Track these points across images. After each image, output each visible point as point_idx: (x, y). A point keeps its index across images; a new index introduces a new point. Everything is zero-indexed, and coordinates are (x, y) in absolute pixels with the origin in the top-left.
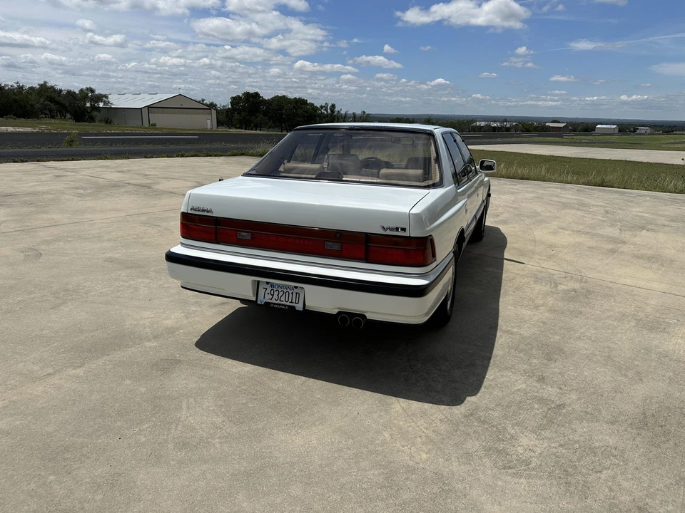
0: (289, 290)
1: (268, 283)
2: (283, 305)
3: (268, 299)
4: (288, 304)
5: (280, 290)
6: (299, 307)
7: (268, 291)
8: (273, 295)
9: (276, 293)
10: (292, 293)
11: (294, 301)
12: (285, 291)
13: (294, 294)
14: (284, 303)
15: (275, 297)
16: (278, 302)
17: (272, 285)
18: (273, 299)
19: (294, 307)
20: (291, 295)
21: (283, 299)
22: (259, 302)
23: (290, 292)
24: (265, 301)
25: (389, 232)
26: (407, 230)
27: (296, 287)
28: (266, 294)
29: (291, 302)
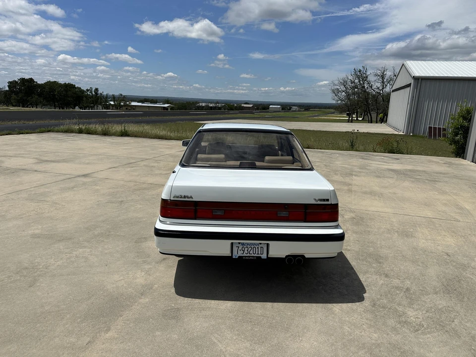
0: (255, 246)
1: (239, 243)
2: (252, 257)
3: (240, 254)
4: (256, 255)
5: (249, 247)
6: (264, 256)
7: (240, 248)
8: (244, 251)
9: (246, 249)
10: (258, 248)
11: (259, 253)
12: (253, 247)
13: (260, 248)
14: (253, 255)
15: (246, 251)
16: (248, 255)
17: (243, 244)
18: (245, 253)
19: (260, 257)
20: (257, 249)
21: (251, 252)
22: (234, 257)
23: (257, 247)
24: (238, 255)
25: (319, 203)
26: (330, 200)
27: (260, 244)
28: (239, 250)
29: (258, 254)
